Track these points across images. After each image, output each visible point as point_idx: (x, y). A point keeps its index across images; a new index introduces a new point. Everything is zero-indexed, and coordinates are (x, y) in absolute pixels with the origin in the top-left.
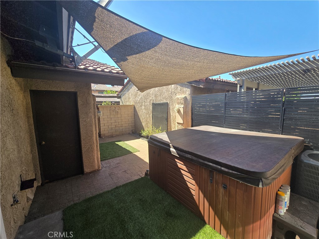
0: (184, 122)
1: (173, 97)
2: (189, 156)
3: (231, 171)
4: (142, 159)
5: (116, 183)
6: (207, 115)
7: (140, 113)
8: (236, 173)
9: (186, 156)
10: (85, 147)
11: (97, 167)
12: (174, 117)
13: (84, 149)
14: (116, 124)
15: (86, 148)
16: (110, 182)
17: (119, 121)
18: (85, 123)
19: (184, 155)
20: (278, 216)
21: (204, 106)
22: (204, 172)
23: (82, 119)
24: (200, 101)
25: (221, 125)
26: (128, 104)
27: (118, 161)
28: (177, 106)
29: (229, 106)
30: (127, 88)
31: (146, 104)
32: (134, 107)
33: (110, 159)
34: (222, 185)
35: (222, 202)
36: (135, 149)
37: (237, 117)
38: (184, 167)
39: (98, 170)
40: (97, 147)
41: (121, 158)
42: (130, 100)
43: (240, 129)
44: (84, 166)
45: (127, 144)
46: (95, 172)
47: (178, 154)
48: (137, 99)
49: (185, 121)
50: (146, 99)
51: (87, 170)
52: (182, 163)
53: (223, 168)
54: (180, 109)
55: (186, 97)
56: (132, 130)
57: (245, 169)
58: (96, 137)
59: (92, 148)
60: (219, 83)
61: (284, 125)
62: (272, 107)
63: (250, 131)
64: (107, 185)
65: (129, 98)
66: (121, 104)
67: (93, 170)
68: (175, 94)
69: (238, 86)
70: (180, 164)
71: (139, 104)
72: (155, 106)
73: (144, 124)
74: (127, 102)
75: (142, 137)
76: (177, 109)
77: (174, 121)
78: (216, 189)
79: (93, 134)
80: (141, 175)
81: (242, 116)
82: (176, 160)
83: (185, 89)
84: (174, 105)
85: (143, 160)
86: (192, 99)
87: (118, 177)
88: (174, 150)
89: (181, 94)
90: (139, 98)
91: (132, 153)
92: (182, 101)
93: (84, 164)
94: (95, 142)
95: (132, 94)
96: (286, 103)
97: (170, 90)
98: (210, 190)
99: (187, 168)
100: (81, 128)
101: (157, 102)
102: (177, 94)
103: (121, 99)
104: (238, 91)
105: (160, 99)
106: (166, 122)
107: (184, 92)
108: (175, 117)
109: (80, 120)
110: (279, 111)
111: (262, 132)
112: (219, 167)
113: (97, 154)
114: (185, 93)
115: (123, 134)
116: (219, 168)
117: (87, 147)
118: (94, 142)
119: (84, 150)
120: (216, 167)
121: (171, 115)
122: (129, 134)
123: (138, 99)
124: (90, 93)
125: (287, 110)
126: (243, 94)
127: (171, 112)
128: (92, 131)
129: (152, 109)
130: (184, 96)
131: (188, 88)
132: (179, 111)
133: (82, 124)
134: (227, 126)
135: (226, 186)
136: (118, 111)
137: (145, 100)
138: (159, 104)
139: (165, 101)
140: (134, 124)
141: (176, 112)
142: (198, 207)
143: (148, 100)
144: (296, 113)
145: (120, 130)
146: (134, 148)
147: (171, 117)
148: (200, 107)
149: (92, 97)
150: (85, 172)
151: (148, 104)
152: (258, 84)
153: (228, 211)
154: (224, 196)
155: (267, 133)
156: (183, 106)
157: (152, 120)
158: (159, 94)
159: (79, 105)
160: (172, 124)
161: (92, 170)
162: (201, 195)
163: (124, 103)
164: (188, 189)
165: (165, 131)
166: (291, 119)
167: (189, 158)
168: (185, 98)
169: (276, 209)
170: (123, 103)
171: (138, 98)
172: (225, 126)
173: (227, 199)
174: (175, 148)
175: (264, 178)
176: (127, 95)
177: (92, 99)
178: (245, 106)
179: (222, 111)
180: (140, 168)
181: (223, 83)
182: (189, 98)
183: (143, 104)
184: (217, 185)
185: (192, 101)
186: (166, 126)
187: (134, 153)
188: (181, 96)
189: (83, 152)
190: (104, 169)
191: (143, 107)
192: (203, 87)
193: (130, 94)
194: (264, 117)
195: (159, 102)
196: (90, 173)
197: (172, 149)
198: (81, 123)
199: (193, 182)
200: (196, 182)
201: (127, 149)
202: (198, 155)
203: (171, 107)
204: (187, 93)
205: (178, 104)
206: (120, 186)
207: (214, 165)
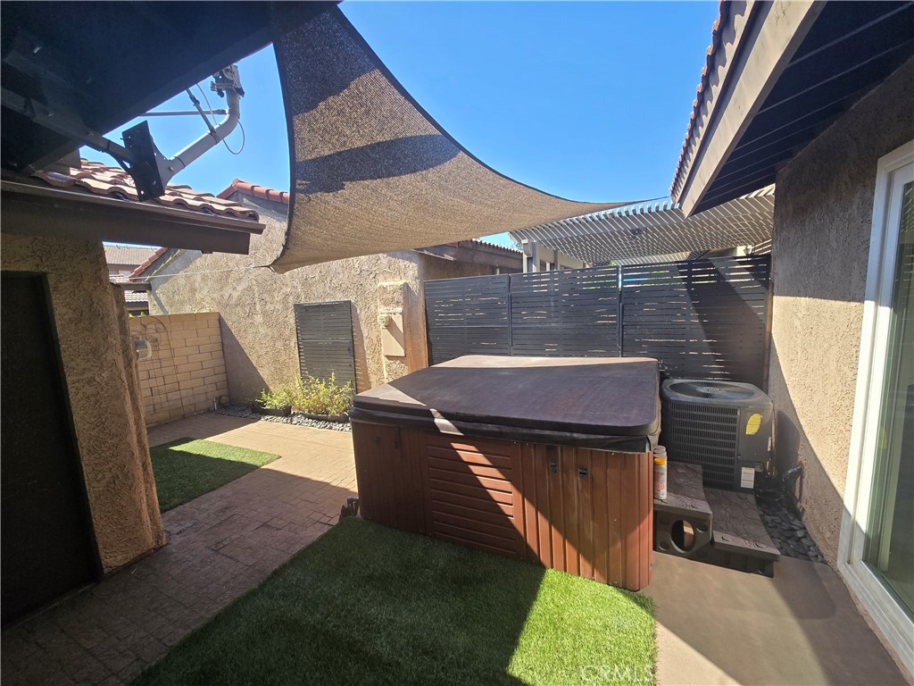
0: (408, 352)
1: (368, 286)
2: (491, 427)
3: (592, 437)
4: (301, 478)
5: (254, 565)
6: (468, 329)
7: (245, 341)
8: (602, 437)
9: (485, 429)
10: (100, 476)
11: (151, 541)
12: (375, 342)
13: (95, 484)
14: (153, 383)
15: (104, 482)
16: (231, 570)
17: (165, 371)
18: (89, 390)
19: (477, 429)
20: (660, 503)
21: (457, 308)
22: (533, 454)
23: (76, 374)
24: (446, 294)
25: (505, 351)
26: (187, 309)
27: (218, 503)
28: (383, 312)
29: (518, 305)
30: (179, 255)
31: (269, 307)
32: (220, 320)
33: (181, 504)
34: (576, 471)
35: (579, 506)
36: (262, 453)
37: (538, 328)
38: (480, 458)
39: (159, 549)
40: (145, 469)
41: (225, 491)
42: (198, 296)
43: (544, 356)
44: (100, 546)
45: (219, 445)
46: (149, 559)
47: (460, 429)
48: (227, 292)
49: (409, 349)
50: (270, 292)
51: (111, 558)
52: (473, 448)
53: (575, 435)
54: (393, 316)
55: (406, 285)
56: (219, 399)
57: (619, 425)
58: (139, 435)
59: (126, 476)
60: (482, 249)
61: (625, 337)
62: (602, 304)
63: (565, 356)
64: (223, 580)
65: (193, 291)
66: (154, 311)
67: (139, 552)
68: (372, 276)
69: (525, 257)
70: (467, 453)
71: (239, 308)
72: (305, 313)
73: (265, 373)
74: (182, 303)
75: (267, 413)
76: (386, 318)
77: (376, 351)
78: (563, 485)
79: (126, 424)
80: (325, 520)
81: (547, 325)
82: (455, 445)
83: (402, 263)
84: (373, 307)
85: (308, 479)
86: (425, 291)
87: (249, 548)
88: (446, 422)
89: (393, 276)
90: (240, 288)
91: (257, 467)
92: (398, 296)
93: (100, 540)
94: (137, 453)
95: (204, 278)
96: (623, 294)
97: (356, 266)
98: (550, 490)
99: (486, 457)
100: (73, 409)
101: (313, 301)
102: (380, 277)
103: (155, 295)
104: (525, 271)
105: (321, 290)
106: (349, 356)
107: (399, 272)
108: (379, 340)
109: (69, 380)
110: (613, 312)
111: (588, 356)
112: (568, 434)
113: (146, 494)
114: (402, 274)
115: (184, 417)
116: (566, 437)
117: (108, 475)
118: (133, 454)
119: (94, 488)
120: (561, 437)
121: (365, 335)
122: (209, 411)
123: (236, 294)
124: (103, 277)
125: (627, 308)
126: (535, 278)
127: (363, 327)
128: (122, 415)
129: (296, 322)
130: (402, 282)
131: (410, 260)
132: (390, 325)
133: (80, 395)
134: (517, 352)
135: (586, 469)
136: (157, 335)
137: (264, 295)
138: (319, 306)
139: (339, 297)
140: (223, 377)
141: (382, 326)
142: (522, 540)
143: (278, 297)
144: (641, 313)
145: (171, 403)
146: (255, 452)
147: (366, 341)
148: (447, 310)
149: (110, 291)
150: (106, 571)
151: (279, 306)
152: (556, 252)
153: (593, 519)
154: (582, 491)
155: (596, 356)
156: (400, 309)
157: (300, 356)
158: (317, 278)
159: (58, 323)
160: (369, 362)
161: (132, 555)
162: (530, 509)
163: (167, 308)
164: (493, 506)
165: (349, 383)
166: (634, 325)
167: (493, 432)
168: (406, 288)
169: (656, 491)
170: (162, 307)
171: (234, 289)
172: (513, 352)
173: (588, 496)
174: (446, 416)
175: (651, 435)
176: (182, 281)
177: (110, 298)
178: (552, 304)
179: (505, 316)
180: (311, 502)
181: (491, 251)
182: (415, 286)
183: (258, 307)
184: (564, 475)
185: (425, 294)
186: (350, 368)
187: (264, 467)
188: (392, 283)
189: (91, 498)
190: (177, 540)
191: (259, 319)
192: (452, 259)
193: (199, 278)
194: (590, 324)
195: (320, 301)
196: (128, 567)
197: (440, 421)
198: (71, 390)
199: (507, 485)
200: (514, 484)
201: (233, 459)
202: (514, 419)
203: (362, 314)
204: (408, 273)
205: (385, 304)
206: (285, 565)
207: (556, 433)
